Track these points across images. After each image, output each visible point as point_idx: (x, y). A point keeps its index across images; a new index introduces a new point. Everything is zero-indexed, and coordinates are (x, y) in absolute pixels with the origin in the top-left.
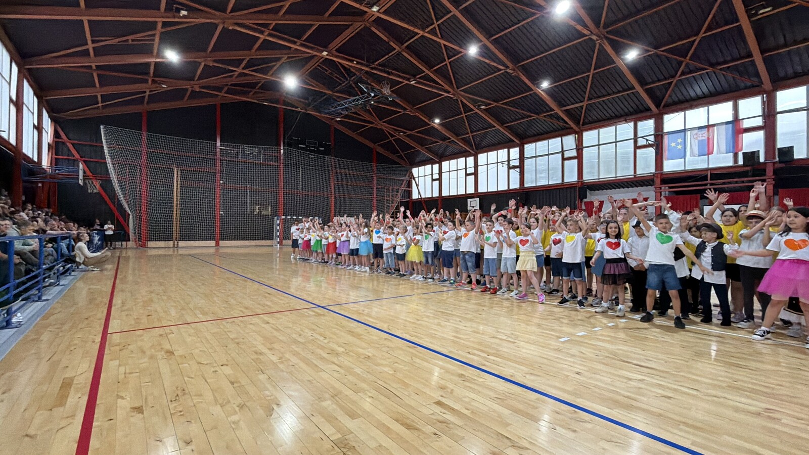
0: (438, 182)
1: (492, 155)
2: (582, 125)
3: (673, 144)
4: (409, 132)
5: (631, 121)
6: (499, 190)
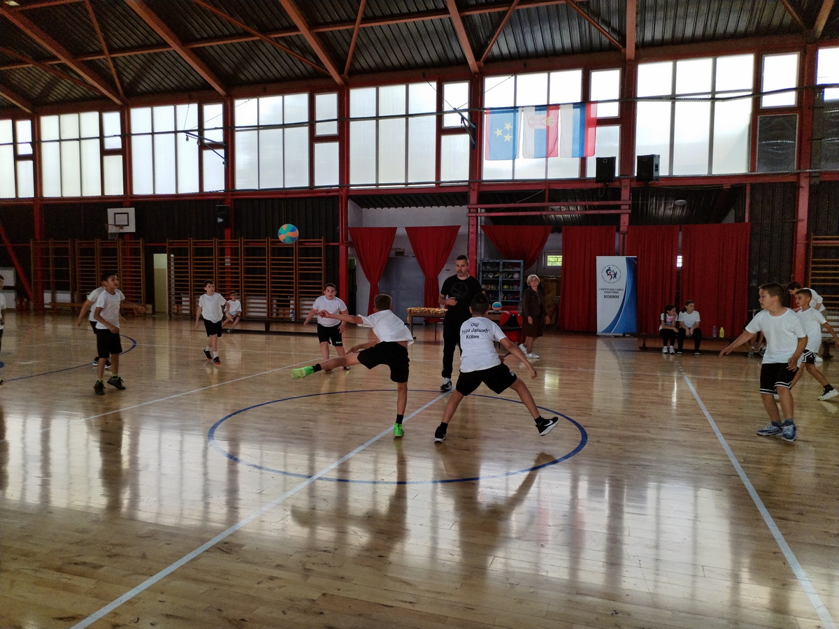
0: (30, 163)
1: (164, 115)
2: (350, 73)
3: (497, 133)
5: (432, 81)
6: (180, 192)
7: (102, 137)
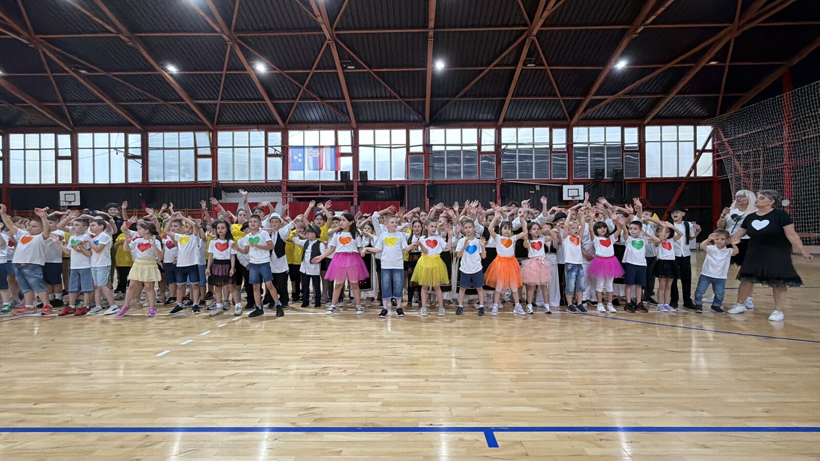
1: (102, 138)
2: (217, 124)
3: (295, 158)
5: (262, 130)
6: (112, 182)
7: (56, 149)
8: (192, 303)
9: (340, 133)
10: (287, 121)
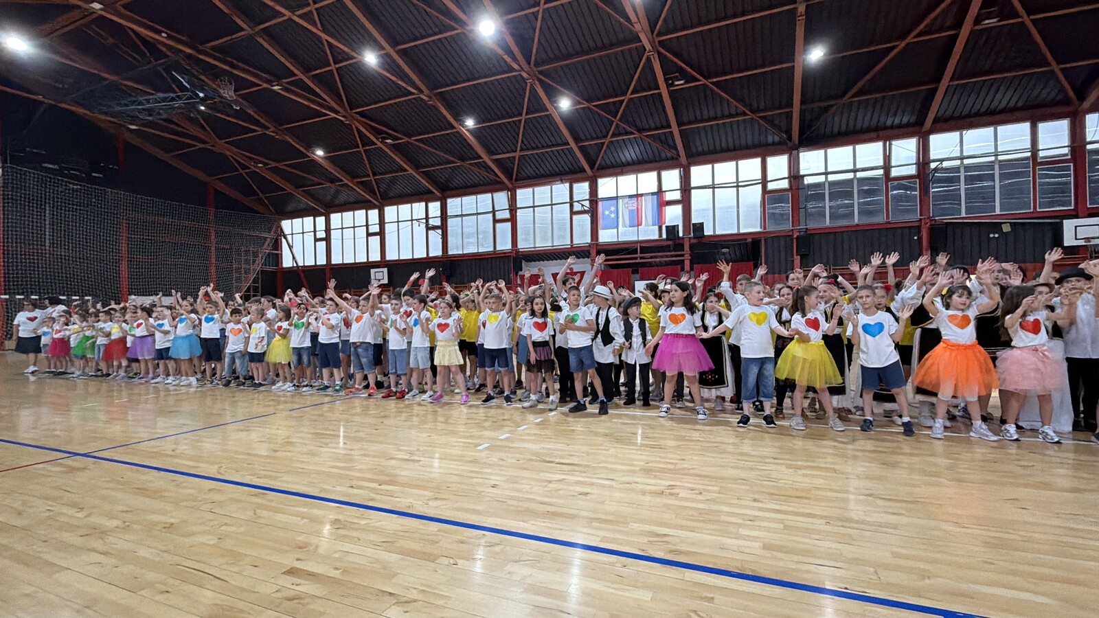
0: (324, 242)
1: (405, 209)
2: (516, 180)
3: (607, 213)
4: (274, 164)
5: (566, 182)
6: (415, 257)
7: (367, 226)
8: (503, 392)
9: (664, 174)
10: (597, 166)
